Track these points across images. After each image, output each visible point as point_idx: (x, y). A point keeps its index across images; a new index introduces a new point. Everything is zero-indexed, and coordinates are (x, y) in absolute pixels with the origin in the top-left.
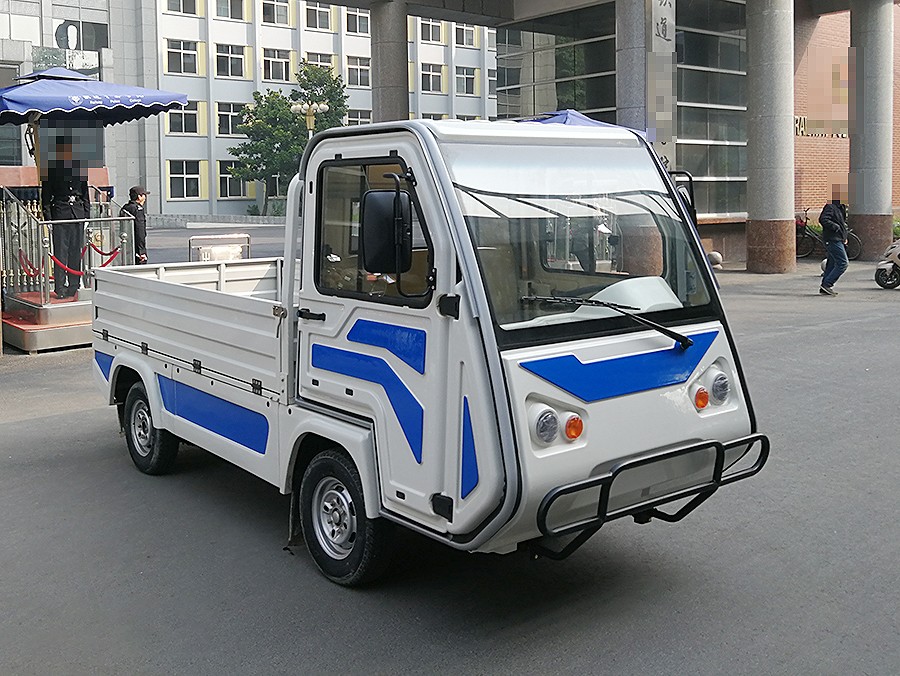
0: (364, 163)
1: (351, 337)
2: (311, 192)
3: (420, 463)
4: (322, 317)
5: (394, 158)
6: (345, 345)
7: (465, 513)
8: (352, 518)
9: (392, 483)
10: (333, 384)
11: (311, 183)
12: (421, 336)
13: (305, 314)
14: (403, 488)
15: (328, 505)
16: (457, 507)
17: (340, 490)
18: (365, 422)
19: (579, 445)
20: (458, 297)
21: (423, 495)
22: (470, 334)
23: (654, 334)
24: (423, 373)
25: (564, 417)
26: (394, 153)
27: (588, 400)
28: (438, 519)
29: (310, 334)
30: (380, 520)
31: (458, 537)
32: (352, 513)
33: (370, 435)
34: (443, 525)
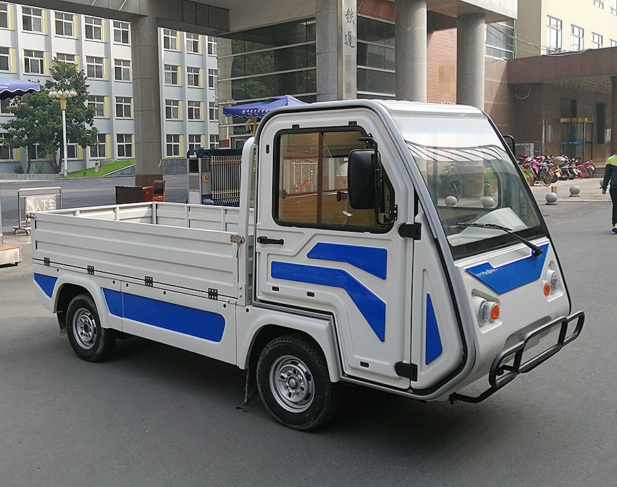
0: (322, 131)
1: (310, 256)
2: (268, 152)
3: (383, 340)
4: (281, 242)
5: (353, 126)
6: (304, 261)
7: (427, 375)
8: (308, 384)
9: (355, 356)
10: (294, 290)
11: (268, 147)
12: (382, 254)
13: (263, 241)
14: (365, 360)
15: (285, 376)
16: (421, 370)
17: (296, 364)
18: (325, 315)
19: (498, 323)
20: (417, 226)
21: (387, 364)
23: (522, 246)
24: (384, 278)
25: (491, 304)
26: (353, 124)
27: (499, 294)
28: (400, 379)
29: (268, 254)
30: (341, 383)
31: (416, 391)
32: (309, 379)
33: (330, 324)
34: (404, 384)
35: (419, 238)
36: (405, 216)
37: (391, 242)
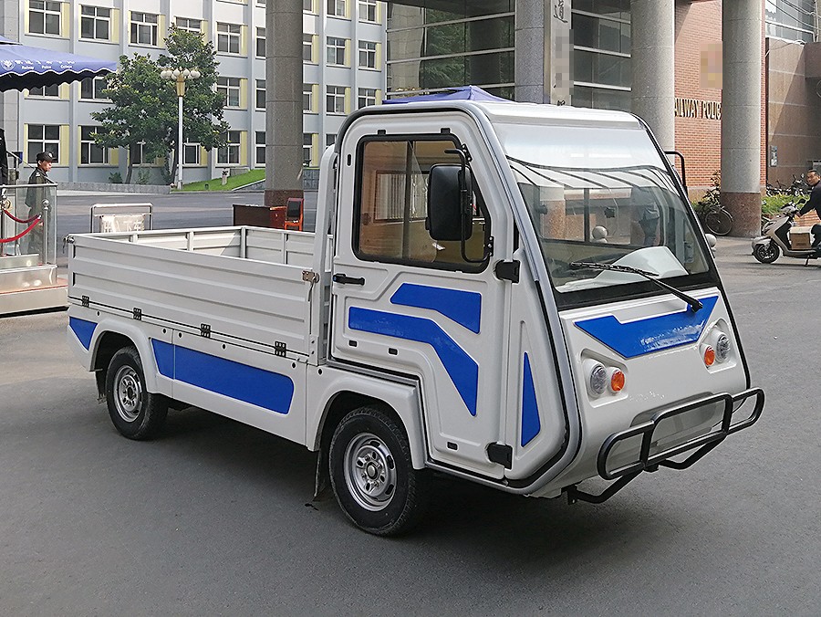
0: (411, 139)
1: (394, 300)
2: (349, 164)
3: (474, 414)
4: (361, 281)
5: (445, 134)
6: (387, 307)
7: (524, 460)
8: (389, 472)
9: (442, 434)
10: (374, 345)
11: (349, 156)
12: (476, 299)
13: (341, 279)
14: (454, 439)
15: (363, 461)
16: (516, 454)
17: (376, 445)
18: (411, 379)
19: (622, 396)
20: (516, 263)
21: (478, 445)
22: (531, 297)
24: (478, 332)
25: (611, 371)
26: (445, 131)
27: (627, 357)
28: (492, 467)
29: (346, 297)
30: (427, 470)
31: (513, 482)
32: (390, 466)
33: (415, 392)
34: (498, 472)
35: (517, 281)
36: (503, 251)
37: (484, 284)
